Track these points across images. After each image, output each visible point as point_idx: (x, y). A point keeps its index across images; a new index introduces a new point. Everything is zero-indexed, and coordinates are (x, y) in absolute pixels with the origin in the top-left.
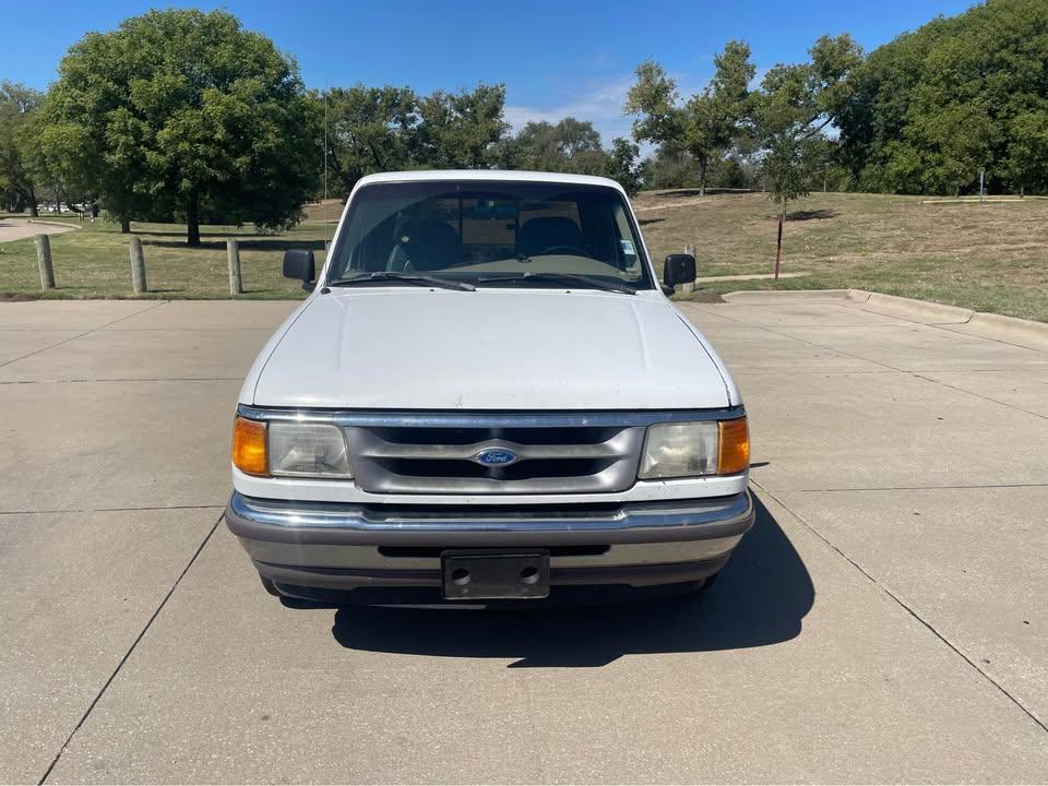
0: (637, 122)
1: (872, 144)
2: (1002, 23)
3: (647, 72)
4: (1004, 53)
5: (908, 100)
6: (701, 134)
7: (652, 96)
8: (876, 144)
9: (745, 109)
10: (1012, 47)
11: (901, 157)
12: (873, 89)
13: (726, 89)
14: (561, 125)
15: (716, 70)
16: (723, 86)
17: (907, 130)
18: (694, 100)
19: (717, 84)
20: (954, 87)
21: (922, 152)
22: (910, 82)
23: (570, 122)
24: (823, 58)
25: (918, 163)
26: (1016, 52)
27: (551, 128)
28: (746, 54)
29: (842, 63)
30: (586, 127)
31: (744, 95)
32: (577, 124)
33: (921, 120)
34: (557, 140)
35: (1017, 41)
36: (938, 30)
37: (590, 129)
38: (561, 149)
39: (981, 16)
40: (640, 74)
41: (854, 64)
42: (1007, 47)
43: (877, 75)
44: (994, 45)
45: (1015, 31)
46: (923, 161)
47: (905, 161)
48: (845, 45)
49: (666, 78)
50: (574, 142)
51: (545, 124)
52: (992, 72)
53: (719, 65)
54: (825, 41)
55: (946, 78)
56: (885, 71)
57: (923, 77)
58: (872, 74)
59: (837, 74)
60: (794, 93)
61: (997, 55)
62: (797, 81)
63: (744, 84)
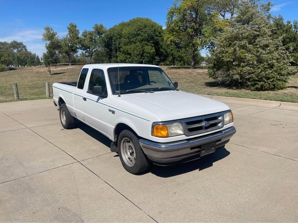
0: (46, 44)
1: (113, 53)
2: (138, 25)
3: (47, 29)
4: (139, 32)
5: (120, 42)
6: (67, 48)
7: (50, 36)
8: (114, 53)
9: (79, 42)
10: (141, 30)
11: (121, 56)
12: (111, 38)
13: (72, 36)
14: (12, 43)
15: (68, 30)
16: (71, 35)
17: (121, 49)
18: (64, 38)
19: (70, 35)
20: (130, 40)
21: (125, 55)
22: (119, 37)
23: (15, 42)
24: (97, 30)
25: (125, 58)
26: (142, 32)
27: (8, 44)
28: (76, 27)
29: (103, 31)
30: (21, 44)
31: (78, 38)
32: (17, 43)
33: (124, 47)
34: (11, 48)
35: (141, 29)
36: (123, 25)
37: (22, 44)
38: (13, 50)
39: (133, 22)
40: (45, 30)
41: (106, 32)
42: (140, 30)
43: (112, 35)
44: (137, 30)
45: (141, 27)
46: (126, 57)
47: (122, 57)
48: (102, 27)
49: (54, 31)
50: (17, 48)
51: (5, 42)
52: (137, 36)
53: (69, 29)
54: (96, 25)
55: (128, 37)
56: (113, 34)
57: (122, 37)
58: (110, 35)
59: (101, 34)
60: (91, 38)
61: (138, 32)
62: (92, 35)
63: (77, 35)
